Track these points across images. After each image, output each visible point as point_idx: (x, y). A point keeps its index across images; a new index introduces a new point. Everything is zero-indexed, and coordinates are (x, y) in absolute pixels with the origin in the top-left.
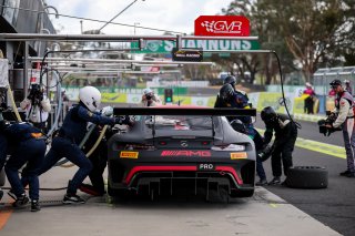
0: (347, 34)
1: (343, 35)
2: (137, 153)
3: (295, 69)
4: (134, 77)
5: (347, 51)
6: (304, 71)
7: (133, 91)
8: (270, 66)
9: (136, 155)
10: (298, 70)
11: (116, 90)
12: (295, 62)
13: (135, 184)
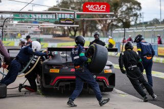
0: (124, 12)
1: (122, 12)
2: (59, 70)
3: (97, 29)
4: (15, 33)
5: (124, 20)
6: (102, 30)
7: (15, 40)
8: (85, 27)
9: (58, 71)
10: (99, 30)
11: (6, 39)
12: (97, 26)
13: (57, 85)
